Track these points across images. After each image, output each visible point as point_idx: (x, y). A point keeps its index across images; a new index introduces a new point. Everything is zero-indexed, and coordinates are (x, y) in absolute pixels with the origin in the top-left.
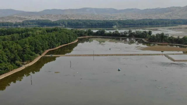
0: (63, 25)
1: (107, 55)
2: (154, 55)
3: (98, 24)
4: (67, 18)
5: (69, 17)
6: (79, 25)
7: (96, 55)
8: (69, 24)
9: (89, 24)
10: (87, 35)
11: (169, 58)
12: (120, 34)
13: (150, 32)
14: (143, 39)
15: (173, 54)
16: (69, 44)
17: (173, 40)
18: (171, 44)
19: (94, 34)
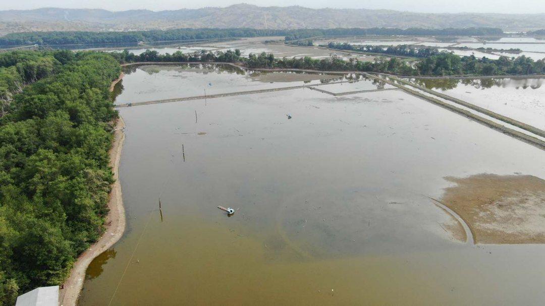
0: (34, 44)
1: (227, 95)
2: (293, 88)
3: (108, 39)
4: (23, 28)
5: (28, 28)
6: (69, 43)
7: (208, 97)
8: (46, 42)
9: (89, 39)
10: (125, 61)
11: (323, 91)
12: (186, 57)
13: (237, 52)
14: (231, 64)
15: (317, 85)
16: (119, 80)
17: (286, 63)
18: (285, 69)
19: (137, 59)
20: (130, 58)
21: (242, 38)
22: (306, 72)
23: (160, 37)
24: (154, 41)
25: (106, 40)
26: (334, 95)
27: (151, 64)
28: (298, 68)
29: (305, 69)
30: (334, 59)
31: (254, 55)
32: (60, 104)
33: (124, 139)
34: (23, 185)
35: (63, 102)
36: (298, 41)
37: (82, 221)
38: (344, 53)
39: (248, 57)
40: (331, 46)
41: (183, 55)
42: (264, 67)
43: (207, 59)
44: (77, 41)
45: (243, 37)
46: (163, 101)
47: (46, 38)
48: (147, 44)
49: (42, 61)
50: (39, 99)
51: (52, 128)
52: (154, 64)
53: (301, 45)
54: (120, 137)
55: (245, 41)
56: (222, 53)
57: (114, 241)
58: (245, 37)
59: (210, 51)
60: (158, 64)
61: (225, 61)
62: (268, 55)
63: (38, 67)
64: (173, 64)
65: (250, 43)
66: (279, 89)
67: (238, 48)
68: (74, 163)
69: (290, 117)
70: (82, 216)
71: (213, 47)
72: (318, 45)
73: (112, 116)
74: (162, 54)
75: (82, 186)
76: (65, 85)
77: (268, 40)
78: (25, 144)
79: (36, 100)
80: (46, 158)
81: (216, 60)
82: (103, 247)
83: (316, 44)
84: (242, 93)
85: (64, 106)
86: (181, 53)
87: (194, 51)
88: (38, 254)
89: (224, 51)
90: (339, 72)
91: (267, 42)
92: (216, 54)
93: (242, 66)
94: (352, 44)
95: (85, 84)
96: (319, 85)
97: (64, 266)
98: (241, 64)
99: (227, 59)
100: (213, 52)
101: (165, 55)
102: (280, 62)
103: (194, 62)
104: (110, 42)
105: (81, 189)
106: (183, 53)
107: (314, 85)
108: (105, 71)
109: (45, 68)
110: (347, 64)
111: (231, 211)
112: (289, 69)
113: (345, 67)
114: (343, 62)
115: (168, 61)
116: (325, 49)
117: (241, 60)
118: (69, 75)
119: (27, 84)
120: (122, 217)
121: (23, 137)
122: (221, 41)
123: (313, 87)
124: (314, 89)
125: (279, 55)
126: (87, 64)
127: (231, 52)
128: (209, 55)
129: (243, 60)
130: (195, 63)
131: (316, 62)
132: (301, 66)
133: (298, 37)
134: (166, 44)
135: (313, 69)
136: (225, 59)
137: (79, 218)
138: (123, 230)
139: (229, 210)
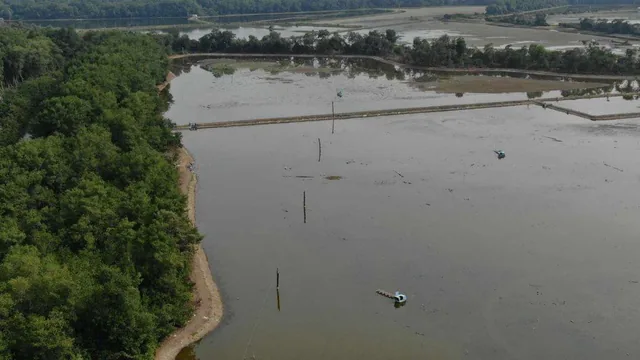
2: (505, 104)
3: (132, 9)
6: (60, 16)
8: (19, 14)
9: (97, 10)
10: (171, 51)
11: (568, 112)
12: (289, 44)
13: (391, 35)
14: (377, 58)
15: (557, 100)
16: (166, 84)
17: (490, 57)
18: (488, 70)
19: (195, 47)
20: (181, 45)
21: (397, 10)
22: (533, 76)
23: (232, 7)
24: (220, 14)
25: (129, 12)
26: (593, 118)
27: (220, 57)
28: (515, 68)
29: (530, 69)
30: (592, 51)
31: (425, 41)
32: (94, 115)
33: (195, 182)
34: (62, 232)
35: (98, 112)
36: (514, 16)
37: (162, 290)
38: (614, 39)
39: (411, 46)
40: (585, 26)
41: (283, 40)
42: (446, 65)
43: (329, 49)
44: (75, 14)
45: (397, 7)
46: (255, 122)
47: (18, 7)
48: (206, 19)
49: (33, 46)
50: (63, 104)
51: (91, 151)
52: (226, 57)
53: (520, 23)
54: (189, 177)
55: (402, 15)
56: (359, 37)
57: (209, 327)
58: (402, 6)
59: (335, 33)
60: (233, 57)
61: (364, 53)
62: (453, 41)
63: (27, 57)
64: (263, 57)
65: (412, 18)
66: (479, 106)
67: (391, 28)
68: (140, 202)
69: (501, 156)
70: (163, 282)
71: (338, 26)
72: (557, 24)
73: (170, 143)
74: (241, 38)
75: (162, 233)
76: (93, 84)
77: (449, 14)
78: (52, 174)
79: (59, 105)
80: (95, 192)
81: (348, 50)
82: (193, 335)
83: (553, 21)
84: (403, 111)
85: (102, 118)
86: (278, 35)
87: (303, 34)
88: (113, 323)
89: (364, 33)
90: (603, 77)
91: (447, 18)
92: (347, 41)
93: (399, 62)
94: (632, 22)
95: (122, 85)
96: (561, 99)
97: (143, 351)
98: (397, 58)
99: (369, 50)
100: (342, 35)
101: (248, 40)
102: (478, 55)
103: (302, 53)
104: (136, 16)
105: (162, 239)
106: (282, 36)
107: (549, 100)
108: (147, 66)
109: (37, 58)
110: (621, 60)
111: (402, 298)
112: (497, 70)
113: (615, 66)
114: (613, 56)
115: (253, 51)
116: (572, 32)
117: (398, 51)
118: (91, 69)
119: (6, 86)
120: (216, 296)
121: (51, 163)
122: (351, 15)
123: (548, 103)
124: (550, 106)
125: (475, 43)
126: (117, 51)
127: (377, 35)
128: (333, 39)
129: (403, 52)
130: (305, 56)
131: (554, 56)
132: (522, 63)
133: (513, 7)
134: (242, 21)
135: (548, 70)
136: (366, 48)
137: (158, 284)
138: (221, 314)
139: (398, 296)
